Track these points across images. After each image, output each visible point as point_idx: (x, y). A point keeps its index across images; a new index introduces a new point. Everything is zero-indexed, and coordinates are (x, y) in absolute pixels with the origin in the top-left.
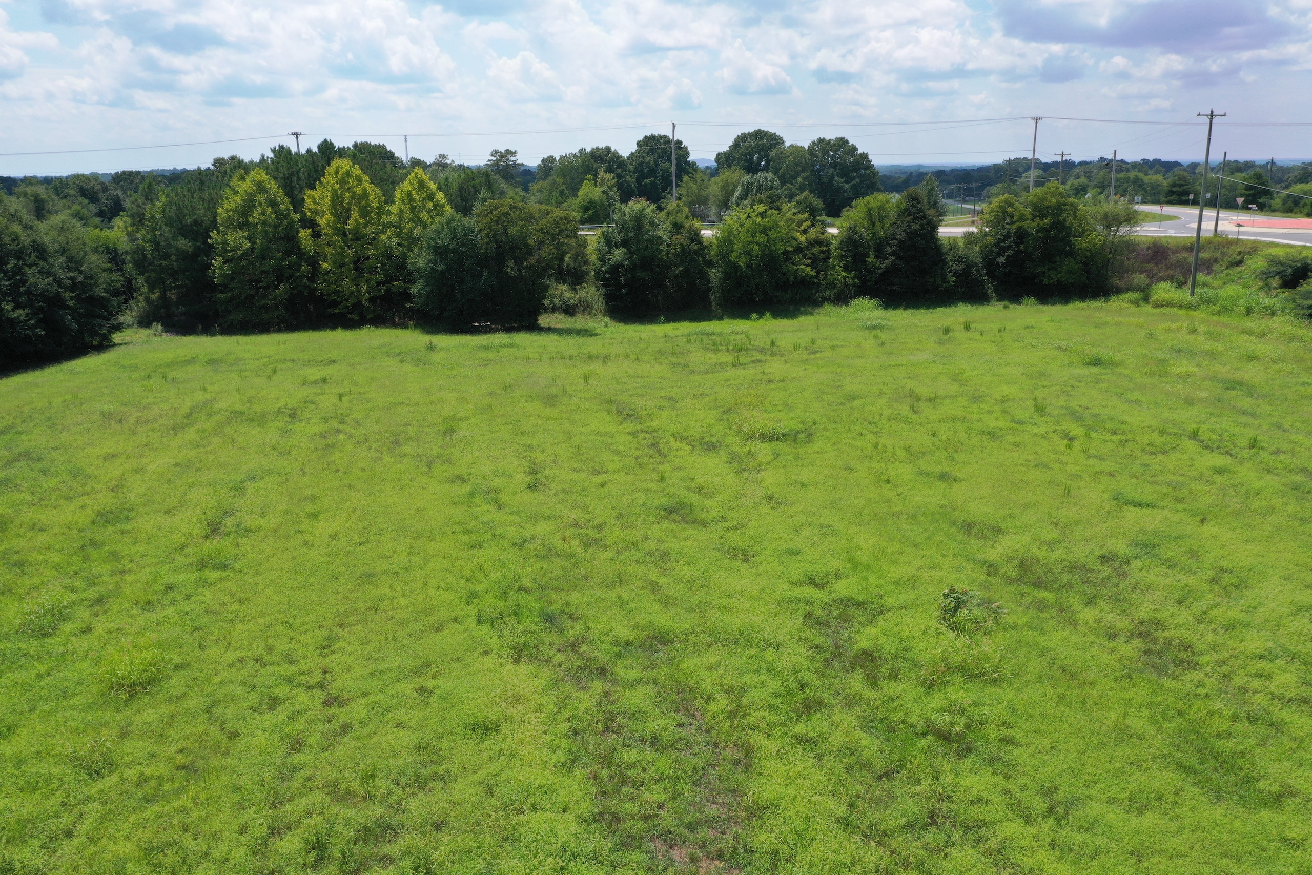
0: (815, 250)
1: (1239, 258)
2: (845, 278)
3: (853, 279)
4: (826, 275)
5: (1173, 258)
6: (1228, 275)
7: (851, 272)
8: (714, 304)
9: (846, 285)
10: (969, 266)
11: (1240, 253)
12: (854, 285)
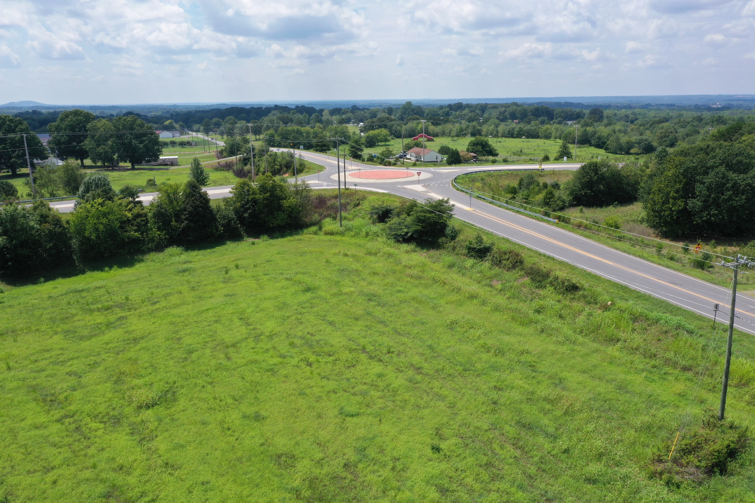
0: (138, 220)
1: (358, 202)
2: (159, 235)
3: (164, 235)
4: (147, 234)
5: (329, 203)
6: (354, 211)
7: (163, 231)
8: (76, 262)
9: (161, 239)
10: (230, 221)
11: (358, 199)
12: (166, 239)
